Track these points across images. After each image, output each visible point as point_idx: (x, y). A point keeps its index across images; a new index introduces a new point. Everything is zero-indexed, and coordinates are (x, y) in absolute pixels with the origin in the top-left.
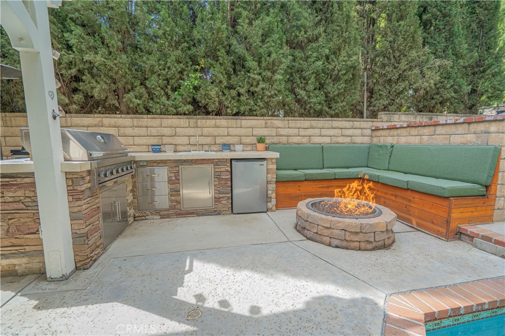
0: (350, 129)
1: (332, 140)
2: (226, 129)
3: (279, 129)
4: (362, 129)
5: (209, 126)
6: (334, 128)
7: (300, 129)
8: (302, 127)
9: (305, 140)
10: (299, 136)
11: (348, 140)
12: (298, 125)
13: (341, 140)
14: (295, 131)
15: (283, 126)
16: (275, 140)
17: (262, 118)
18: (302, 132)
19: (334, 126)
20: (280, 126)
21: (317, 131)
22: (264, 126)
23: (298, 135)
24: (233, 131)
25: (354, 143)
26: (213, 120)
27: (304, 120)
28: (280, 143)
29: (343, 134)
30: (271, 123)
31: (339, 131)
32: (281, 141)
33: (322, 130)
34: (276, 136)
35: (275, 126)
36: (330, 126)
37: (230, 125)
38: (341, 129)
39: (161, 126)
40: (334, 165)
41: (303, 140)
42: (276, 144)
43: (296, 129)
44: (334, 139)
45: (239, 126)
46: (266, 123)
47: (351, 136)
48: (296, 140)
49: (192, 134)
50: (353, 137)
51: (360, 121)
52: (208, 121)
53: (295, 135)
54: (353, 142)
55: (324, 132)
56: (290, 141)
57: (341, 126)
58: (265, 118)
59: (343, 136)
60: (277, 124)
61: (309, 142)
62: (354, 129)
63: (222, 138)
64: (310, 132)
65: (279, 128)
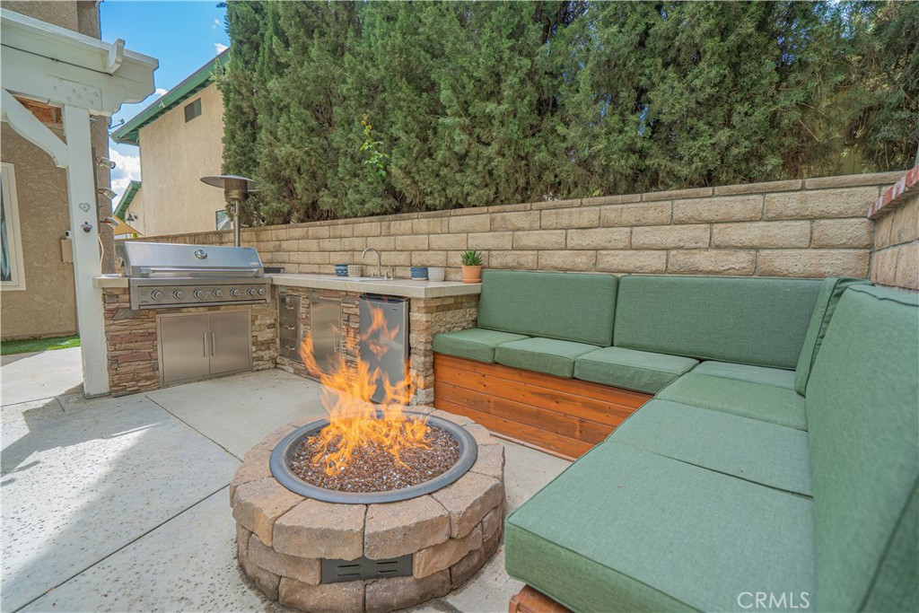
0: (751, 220)
1: (672, 260)
2: (426, 236)
3: (520, 233)
4: (812, 219)
5: (404, 232)
6: (682, 223)
7: (569, 231)
8: (575, 223)
9: (582, 260)
10: (566, 249)
11: (741, 260)
12: (565, 221)
13: (705, 260)
14: (555, 237)
15: (527, 225)
16: (510, 259)
17: (485, 209)
18: (576, 239)
19: (678, 215)
20: (520, 225)
21: (620, 235)
22: (488, 228)
23: (563, 246)
24: (438, 241)
25: (771, 274)
26: (410, 221)
27: (581, 205)
28: (519, 266)
29: (718, 239)
30: (503, 218)
31: (701, 232)
32: (522, 260)
33: (635, 229)
34: (513, 249)
35: (510, 227)
36: (665, 216)
37: (431, 229)
38: (710, 222)
39: (353, 236)
40: (645, 342)
41: (578, 260)
42: (512, 268)
43: (560, 231)
44: (679, 258)
45: (445, 230)
46: (492, 220)
47: (757, 249)
48: (558, 258)
49: (384, 247)
50: (764, 253)
51: (803, 188)
52: (403, 222)
53: (556, 246)
54: (763, 267)
55: (643, 236)
56: (543, 262)
57: (706, 215)
58: (491, 209)
59: (718, 247)
60: (514, 221)
61: (595, 264)
62: (770, 220)
63: (420, 255)
64: (597, 237)
65: (519, 230)
